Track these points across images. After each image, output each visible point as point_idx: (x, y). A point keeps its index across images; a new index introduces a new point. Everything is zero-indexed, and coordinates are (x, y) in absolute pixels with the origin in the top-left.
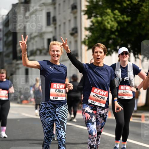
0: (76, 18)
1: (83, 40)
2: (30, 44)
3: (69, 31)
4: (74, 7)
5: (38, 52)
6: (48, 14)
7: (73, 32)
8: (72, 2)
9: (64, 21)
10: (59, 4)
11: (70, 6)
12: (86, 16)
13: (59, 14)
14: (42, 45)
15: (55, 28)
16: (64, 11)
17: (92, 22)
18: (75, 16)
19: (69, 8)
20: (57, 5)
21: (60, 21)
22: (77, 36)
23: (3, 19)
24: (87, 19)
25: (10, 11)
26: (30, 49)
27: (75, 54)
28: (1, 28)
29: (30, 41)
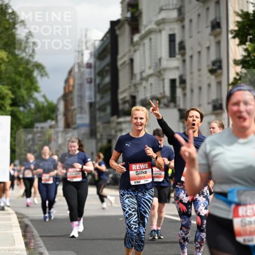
0: (218, 43)
1: (231, 80)
2: (141, 89)
3: (208, 66)
4: (216, 25)
6: (172, 38)
7: (214, 67)
8: (212, 17)
9: (199, 50)
10: (191, 21)
11: (209, 24)
12: (237, 41)
13: (191, 37)
14: (162, 91)
15: (184, 61)
16: (199, 32)
17: (246, 50)
18: (217, 40)
19: (207, 27)
20: (187, 23)
21: (192, 49)
22: (221, 74)
23: (94, 47)
24: (238, 45)
25: (108, 33)
26: (140, 97)
27: (218, 105)
28: (92, 61)
29: (140, 84)
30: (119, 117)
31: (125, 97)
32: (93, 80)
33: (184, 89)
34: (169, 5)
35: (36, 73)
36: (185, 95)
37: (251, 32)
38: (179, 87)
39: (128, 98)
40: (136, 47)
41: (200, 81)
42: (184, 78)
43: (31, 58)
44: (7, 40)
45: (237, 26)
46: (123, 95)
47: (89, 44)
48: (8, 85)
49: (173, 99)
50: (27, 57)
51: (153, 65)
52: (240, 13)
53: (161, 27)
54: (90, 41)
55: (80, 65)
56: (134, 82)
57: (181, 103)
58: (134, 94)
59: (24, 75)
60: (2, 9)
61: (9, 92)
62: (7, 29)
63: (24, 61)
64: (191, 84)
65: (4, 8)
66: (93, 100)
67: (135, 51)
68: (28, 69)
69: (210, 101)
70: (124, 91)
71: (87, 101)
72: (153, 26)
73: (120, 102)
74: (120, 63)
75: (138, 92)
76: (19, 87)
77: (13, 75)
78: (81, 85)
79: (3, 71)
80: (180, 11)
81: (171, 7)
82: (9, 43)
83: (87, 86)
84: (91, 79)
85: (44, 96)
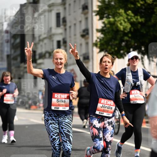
0: (87, 19)
1: (94, 41)
2: (39, 46)
3: (80, 32)
4: (85, 8)
5: (47, 55)
6: (58, 15)
7: (84, 34)
8: (83, 3)
9: (74, 22)
10: (70, 5)
11: (81, 7)
12: (98, 17)
13: (70, 15)
14: (51, 48)
15: (66, 30)
16: (75, 12)
17: (104, 23)
18: (86, 16)
19: (80, 9)
20: (67, 6)
21: (70, 22)
22: (88, 38)
24: (99, 20)
26: (39, 51)
27: (86, 57)
28: (9, 29)
29: (39, 43)
32: (9, 41)
33: (65, 46)
36: (66, 50)
37: (106, 12)
38: (63, 45)
42: (65, 40)
45: (98, 8)
47: (7, 19)
53: (52, 8)
54: (7, 16)
55: (1, 32)
58: (35, 50)
66: (9, 53)
69: (82, 54)
71: (5, 54)
75: (37, 48)
78: (2, 44)
83: (5, 44)
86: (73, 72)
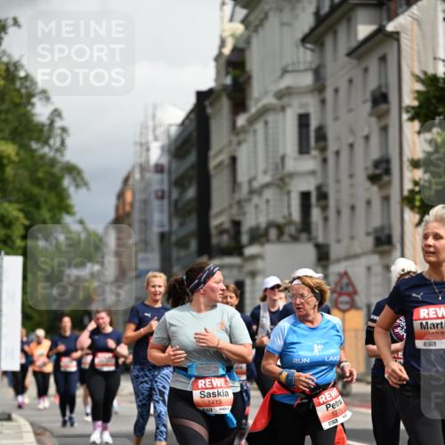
0: (385, 129)
1: (406, 193)
2: (250, 208)
3: (366, 169)
4: (380, 98)
5: (273, 233)
6: (303, 120)
7: (378, 172)
8: (373, 83)
9: (350, 140)
10: (336, 91)
11: (368, 96)
12: (416, 125)
13: (336, 119)
14: (286, 212)
15: (325, 161)
16: (350, 111)
18: (382, 124)
19: (365, 102)
20: (329, 94)
21: (338, 139)
22: (389, 184)
23: (169, 137)
24: (419, 133)
25: (192, 111)
26: (249, 222)
27: (384, 238)
28: (165, 161)
29: (249, 200)
30: (211, 257)
31: (221, 224)
32: (166, 194)
33: (325, 208)
34: (299, 63)
35: (67, 182)
36: (326, 219)
37: (441, 110)
38: (317, 206)
39: (227, 225)
40: (241, 137)
41: (352, 196)
42: (324, 189)
43: (58, 156)
44: (16, 124)
45: (417, 99)
46: (218, 220)
47: (160, 131)
48: (18, 202)
49: (306, 226)
50: (51, 154)
51: (271, 167)
52: (422, 76)
53: (286, 101)
54: (160, 126)
55: (143, 168)
56: (237, 196)
57: (319, 234)
58: (237, 218)
59: (46, 184)
60: (7, 70)
61: (21, 215)
62: (17, 105)
63: (46, 160)
64: (338, 201)
65: (12, 68)
66: (166, 229)
67: (239, 143)
68: (53, 175)
69: (370, 230)
70: (220, 213)
71: (156, 230)
72: (270, 100)
73: (213, 231)
74: (213, 163)
75: (244, 214)
76: (38, 206)
77: (27, 185)
78: (146, 202)
79: (11, 178)
80: (318, 73)
81: (302, 67)
82: (20, 129)
83: (155, 203)
84: (163, 192)
85: (81, 222)
86: (345, 281)
